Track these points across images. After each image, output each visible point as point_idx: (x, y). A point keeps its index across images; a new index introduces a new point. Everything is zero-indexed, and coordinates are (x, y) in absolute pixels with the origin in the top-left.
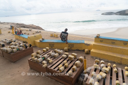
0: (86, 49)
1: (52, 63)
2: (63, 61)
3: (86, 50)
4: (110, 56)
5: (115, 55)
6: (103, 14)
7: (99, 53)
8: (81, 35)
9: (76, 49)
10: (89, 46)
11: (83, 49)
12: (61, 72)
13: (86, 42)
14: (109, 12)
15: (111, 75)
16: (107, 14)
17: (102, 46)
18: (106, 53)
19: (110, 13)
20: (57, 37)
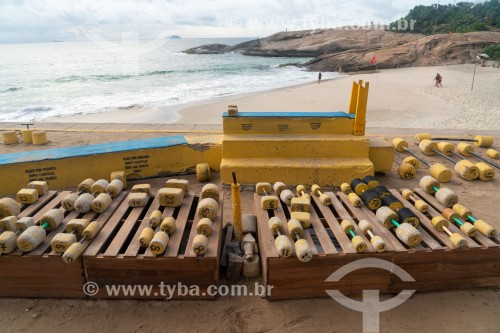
0: (198, 166)
1: (98, 233)
2: (142, 217)
3: (201, 167)
4: (285, 168)
5: (297, 164)
6: (192, 51)
7: (250, 168)
8: (150, 125)
9: (160, 170)
10: (206, 153)
11: (185, 168)
12: (160, 252)
13: (190, 140)
14: (213, 45)
15: (320, 215)
16: (206, 50)
17: (253, 142)
18: (272, 164)
19: (216, 49)
20: (44, 144)
